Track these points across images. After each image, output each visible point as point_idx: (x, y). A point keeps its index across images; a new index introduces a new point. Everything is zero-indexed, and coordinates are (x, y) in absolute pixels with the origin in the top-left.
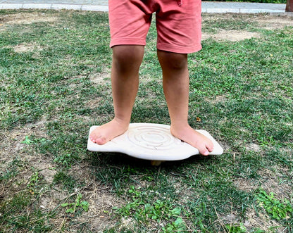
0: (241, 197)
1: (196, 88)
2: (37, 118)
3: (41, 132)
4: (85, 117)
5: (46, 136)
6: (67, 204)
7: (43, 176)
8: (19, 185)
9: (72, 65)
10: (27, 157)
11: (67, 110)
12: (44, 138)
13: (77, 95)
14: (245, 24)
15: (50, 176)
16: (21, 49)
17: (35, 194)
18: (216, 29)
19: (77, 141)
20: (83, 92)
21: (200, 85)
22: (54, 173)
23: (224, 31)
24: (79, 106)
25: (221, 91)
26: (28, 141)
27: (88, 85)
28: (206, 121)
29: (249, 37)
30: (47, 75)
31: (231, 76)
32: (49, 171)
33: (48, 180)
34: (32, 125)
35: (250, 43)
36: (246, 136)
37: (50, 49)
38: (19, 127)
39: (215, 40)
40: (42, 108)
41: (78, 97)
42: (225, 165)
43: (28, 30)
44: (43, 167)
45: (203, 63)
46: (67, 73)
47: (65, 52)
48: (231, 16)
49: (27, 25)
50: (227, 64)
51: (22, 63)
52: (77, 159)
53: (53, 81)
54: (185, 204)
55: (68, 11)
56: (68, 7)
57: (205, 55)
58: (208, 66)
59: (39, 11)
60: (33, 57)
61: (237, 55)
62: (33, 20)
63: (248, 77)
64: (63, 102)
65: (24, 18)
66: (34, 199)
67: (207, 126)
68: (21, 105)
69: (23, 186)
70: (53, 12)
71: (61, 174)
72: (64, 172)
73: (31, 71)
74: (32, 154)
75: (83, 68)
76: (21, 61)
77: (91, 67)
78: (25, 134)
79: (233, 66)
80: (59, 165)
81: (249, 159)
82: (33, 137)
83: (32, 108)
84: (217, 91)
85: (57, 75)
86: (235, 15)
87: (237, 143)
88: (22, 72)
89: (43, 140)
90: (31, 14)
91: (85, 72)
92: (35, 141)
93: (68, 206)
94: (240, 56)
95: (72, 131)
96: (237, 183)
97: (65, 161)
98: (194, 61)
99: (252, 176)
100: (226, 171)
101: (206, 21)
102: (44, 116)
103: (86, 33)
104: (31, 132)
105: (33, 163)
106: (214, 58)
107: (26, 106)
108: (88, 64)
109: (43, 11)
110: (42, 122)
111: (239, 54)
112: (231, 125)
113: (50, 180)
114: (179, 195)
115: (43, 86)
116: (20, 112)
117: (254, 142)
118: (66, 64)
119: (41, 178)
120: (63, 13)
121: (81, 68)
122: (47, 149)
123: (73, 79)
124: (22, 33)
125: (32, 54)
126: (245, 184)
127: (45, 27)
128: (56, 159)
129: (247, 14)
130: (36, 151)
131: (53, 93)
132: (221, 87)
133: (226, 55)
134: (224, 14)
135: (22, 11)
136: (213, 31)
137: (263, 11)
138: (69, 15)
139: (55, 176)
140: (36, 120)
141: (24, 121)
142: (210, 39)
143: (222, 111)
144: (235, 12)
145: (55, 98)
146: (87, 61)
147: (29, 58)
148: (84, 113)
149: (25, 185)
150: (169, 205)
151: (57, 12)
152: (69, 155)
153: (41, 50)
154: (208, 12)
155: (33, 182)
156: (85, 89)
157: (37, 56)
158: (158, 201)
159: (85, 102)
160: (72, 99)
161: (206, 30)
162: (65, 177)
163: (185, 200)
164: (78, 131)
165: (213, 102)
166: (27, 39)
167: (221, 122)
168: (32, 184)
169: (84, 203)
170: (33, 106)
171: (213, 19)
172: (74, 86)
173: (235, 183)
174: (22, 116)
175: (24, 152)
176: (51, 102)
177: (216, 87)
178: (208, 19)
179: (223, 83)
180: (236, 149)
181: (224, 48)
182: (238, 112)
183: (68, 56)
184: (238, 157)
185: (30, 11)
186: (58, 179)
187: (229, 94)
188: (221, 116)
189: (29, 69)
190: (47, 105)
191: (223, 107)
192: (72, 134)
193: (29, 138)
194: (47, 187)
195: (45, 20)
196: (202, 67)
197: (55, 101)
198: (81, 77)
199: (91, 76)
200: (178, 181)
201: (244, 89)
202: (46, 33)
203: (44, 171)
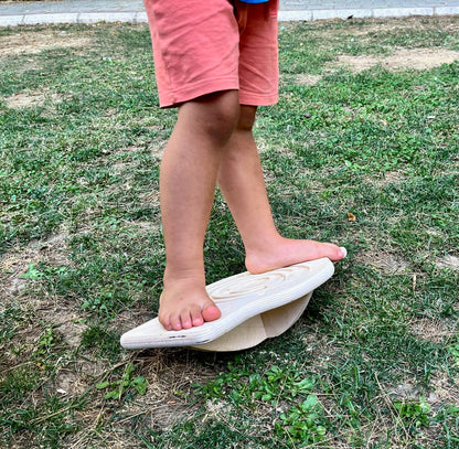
0: (424, 352)
1: (349, 159)
2: (50, 230)
3: (58, 257)
4: (142, 224)
5: (67, 262)
6: (107, 383)
7: (62, 336)
8: (18, 354)
9: (118, 126)
10: (32, 302)
11: (109, 212)
12: (64, 265)
13: (127, 184)
14: (443, 36)
15: (75, 335)
16: (21, 102)
17: (47, 368)
18: (390, 47)
19: (126, 268)
20: (138, 177)
21: (357, 154)
22: (82, 328)
23: (404, 50)
24: (129, 204)
25: (395, 162)
26: (34, 273)
27: (148, 164)
28: (367, 220)
29: (450, 61)
30: (69, 150)
31: (415, 134)
32: (74, 326)
33: (71, 342)
34: (40, 244)
35: (451, 71)
36: (437, 243)
37: (76, 100)
38: (17, 248)
39: (387, 67)
40: (61, 211)
41: (129, 188)
42: (397, 297)
43: (34, 66)
44: (63, 320)
45: (363, 113)
46: (109, 142)
47: (104, 103)
48: (418, 22)
49: (31, 56)
50: (408, 112)
51: (21, 129)
52: (125, 301)
53: (81, 160)
54: (323, 371)
55: (110, 25)
56: (109, 17)
57: (369, 97)
58: (373, 117)
59: (53, 27)
60: (43, 115)
61: (426, 94)
62: (44, 46)
63: (445, 134)
64: (100, 197)
65: (27, 43)
66: (45, 379)
67: (366, 228)
68: (21, 207)
69: (24, 355)
70: (81, 28)
71: (96, 330)
72: (102, 326)
73: (40, 142)
74: (41, 295)
75: (138, 132)
76: (20, 124)
77: (153, 129)
78: (29, 260)
79: (419, 115)
80: (91, 313)
81: (441, 283)
82: (42, 264)
83: (42, 212)
84: (387, 164)
85: (89, 147)
86: (425, 20)
87: (422, 256)
88: (22, 144)
89: (62, 269)
90: (39, 35)
91: (141, 140)
92: (48, 273)
93: (109, 387)
94: (432, 96)
95: (116, 250)
96: (419, 329)
97: (103, 307)
98: (347, 110)
99: (446, 314)
100: (399, 308)
101: (371, 34)
102: (65, 226)
103: (145, 65)
104: (38, 257)
105: (43, 312)
106: (384, 103)
107: (31, 209)
108: (149, 125)
109: (63, 27)
110: (60, 237)
111: (430, 93)
112: (410, 225)
113: (75, 342)
114: (311, 356)
115: (62, 169)
116: (19, 220)
117: (451, 253)
118: (106, 125)
119: (58, 340)
120: (101, 30)
121: (135, 132)
122: (68, 285)
123: (119, 153)
124: (22, 72)
125: (42, 110)
126: (434, 330)
127: (67, 58)
128: (86, 303)
129: (448, 17)
130: (49, 290)
131: (82, 182)
132: (395, 155)
133: (406, 95)
134: (405, 19)
135: (21, 28)
136: (383, 51)
138: (112, 31)
139: (84, 334)
140: (48, 233)
141: (25, 238)
142: (379, 66)
143: (395, 200)
144: (425, 14)
145: (84, 191)
146: (147, 119)
147: (36, 118)
148: (139, 216)
149: (30, 352)
150: (293, 373)
151: (90, 28)
152: (110, 295)
153: (59, 101)
154: (376, 15)
155: (44, 348)
156: (142, 171)
157: (51, 113)
158: (274, 369)
159: (141, 196)
160: (116, 192)
161: (370, 50)
162: (102, 334)
163: (324, 363)
164: (129, 250)
165: (379, 184)
166: (32, 82)
167: (393, 220)
168: (42, 352)
169: (138, 380)
170: (43, 208)
171: (384, 28)
172: (121, 166)
173: (415, 328)
174: (22, 228)
175: (27, 294)
176: (76, 200)
177: (385, 157)
178: (375, 28)
179: (399, 148)
180: (419, 267)
181: (403, 83)
182: (423, 199)
183: (111, 111)
184: (420, 280)
185: (39, 28)
186: (90, 340)
187: (409, 168)
188: (393, 208)
189: (36, 139)
190: (69, 205)
191: (398, 192)
192: (116, 256)
193: (35, 268)
194: (68, 355)
195: (66, 45)
196: (362, 121)
197: (85, 196)
198: (135, 149)
199: (154, 147)
200: (311, 331)
201: (437, 157)
202: (67, 69)
203: (63, 327)
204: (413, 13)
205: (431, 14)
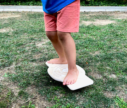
0: (108, 101)
1: (85, 48)
2: (10, 64)
3: (12, 71)
4: (33, 63)
5: (15, 73)
6: (25, 106)
7: (13, 93)
8: (2, 97)
9: (27, 38)
10: (5, 83)
11: (25, 60)
13: (29, 53)
14: (108, 17)
15: (16, 92)
16: (4, 31)
17: (9, 101)
18: (95, 19)
19: (29, 75)
20: (32, 51)
21: (88, 47)
22: (18, 91)
23: (98, 20)
24: (30, 58)
25: (97, 49)
26: (6, 75)
27: (35, 47)
28: (91, 64)
29: (110, 23)
30: (15, 43)
31: (102, 42)
32: (16, 90)
33: (15, 94)
34: (8, 68)
35: (111, 26)
36: (109, 71)
37: (17, 31)
38: (2, 69)
39: (94, 24)
40: (13, 59)
41: (30, 54)
42: (100, 85)
43: (6, 22)
44: (13, 88)
45: (89, 36)
46: (25, 42)
47: (24, 32)
48: (102, 13)
49: (6, 19)
50: (100, 36)
51: (3, 38)
52: (29, 84)
53: (18, 46)
54: (81, 105)
55: (25, 12)
56: (25, 10)
57: (90, 32)
58: (91, 37)
59: (11, 12)
60: (9, 34)
61: (105, 32)
62: (9, 17)
63: (110, 42)
64: (23, 56)
65: (4, 16)
66: (9, 104)
67: (91, 66)
68: (3, 58)
69: (4, 98)
70: (18, 12)
72: (23, 90)
73: (8, 41)
74: (8, 82)
75: (32, 39)
76: (3, 36)
77: (36, 39)
78: (5, 72)
79: (103, 37)
80: (21, 87)
81: (111, 82)
82: (8, 73)
83: (8, 59)
84: (95, 49)
85: (20, 43)
86: (103, 12)
87: (105, 74)
88: (3, 42)
89: (13, 75)
90: (7, 14)
91: (33, 41)
92: (10, 76)
93: (25, 107)
94: (106, 32)
95: (27, 70)
96: (106, 94)
97: (24, 85)
98: (85, 35)
99: (113, 90)
100: (100, 88)
101: (90, 16)
102: (14, 63)
103: (34, 22)
104: (7, 71)
105: (8, 86)
106: (94, 33)
107: (5, 59)
108: (35, 37)
109: (14, 12)
110: (13, 66)
111: (105, 31)
112: (102, 66)
113: (16, 94)
114: (78, 101)
115: (13, 48)
116: (2, 61)
117: (113, 74)
118: (24, 37)
119: (12, 94)
120: (23, 13)
121: (31, 39)
122: (15, 79)
123: (28, 45)
124: (3, 23)
125: (8, 33)
126: (110, 94)
127: (15, 20)
128: (19, 84)
129: (109, 12)
130: (10, 80)
131: (18, 52)
132: (97, 47)
133: (100, 31)
134: (98, 12)
135: (3, 12)
136: (93, 20)
137: (117, 10)
138: (26, 14)
139: (19, 93)
141: (4, 66)
142: (92, 24)
143: (98, 59)
144: (103, 11)
145: (19, 54)
146: (34, 36)
147: (7, 35)
148: (33, 61)
149: (5, 97)
150: (73, 105)
151: (20, 13)
152: (26, 82)
153: (13, 31)
154: (91, 11)
155: (9, 96)
156: (33, 49)
157: (11, 34)
158: (68, 104)
159: (33, 56)
160: (27, 54)
161: (90, 20)
162: (24, 93)
163: (81, 102)
164: (30, 70)
165: (94, 55)
166: (6, 26)
167: (98, 64)
168: (8, 97)
169: (33, 105)
170: (9, 58)
171: (93, 14)
172: (28, 48)
173: (105, 94)
174: (3, 63)
175: (4, 81)
176: (17, 56)
177: (95, 47)
178: (91, 14)
179: (98, 45)
180: (105, 77)
181: (98, 29)
182: (105, 59)
183: (25, 34)
184: (106, 81)
185: (7, 12)
186: (20, 94)
187: (101, 51)
188: (97, 61)
189: (7, 40)
190: (15, 58)
191: (99, 57)
192: (27, 72)
193: (6, 74)
194: (15, 98)
195: (14, 17)
196: (88, 38)
197: (19, 55)
198: (31, 44)
199: (36, 43)
200: (78, 94)
201: (108, 48)
202: (15, 23)
203: (13, 90)
204: (100, 11)
205: (105, 11)
